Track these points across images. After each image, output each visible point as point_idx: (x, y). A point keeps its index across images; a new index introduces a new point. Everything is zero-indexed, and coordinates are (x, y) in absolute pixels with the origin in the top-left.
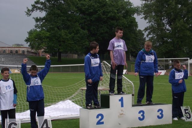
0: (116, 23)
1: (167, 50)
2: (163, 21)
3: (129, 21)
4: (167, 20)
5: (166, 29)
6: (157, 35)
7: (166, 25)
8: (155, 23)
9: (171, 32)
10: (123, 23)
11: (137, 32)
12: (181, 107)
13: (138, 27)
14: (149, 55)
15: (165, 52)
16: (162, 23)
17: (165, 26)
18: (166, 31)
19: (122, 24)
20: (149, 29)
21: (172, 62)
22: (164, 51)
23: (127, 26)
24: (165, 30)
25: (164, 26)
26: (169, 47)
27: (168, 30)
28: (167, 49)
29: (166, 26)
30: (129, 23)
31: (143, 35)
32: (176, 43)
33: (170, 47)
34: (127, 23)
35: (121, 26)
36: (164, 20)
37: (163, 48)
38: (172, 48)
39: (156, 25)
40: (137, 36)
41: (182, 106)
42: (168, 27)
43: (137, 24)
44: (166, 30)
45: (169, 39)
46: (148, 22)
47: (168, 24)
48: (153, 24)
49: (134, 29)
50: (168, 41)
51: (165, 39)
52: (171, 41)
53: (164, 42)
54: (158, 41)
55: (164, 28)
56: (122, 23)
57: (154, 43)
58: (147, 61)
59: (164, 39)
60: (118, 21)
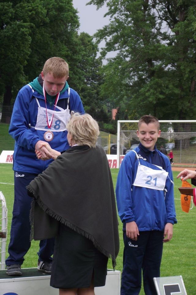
0: (12, 10)
1: (161, 96)
2: (153, 11)
3: (51, 6)
4: (162, 9)
5: (159, 33)
6: (133, 51)
7: (159, 21)
8: (127, 16)
9: (173, 44)
10: (34, 12)
11: (75, 39)
12: (155, 279)
13: (78, 26)
14: (52, 108)
15: (155, 102)
16: (149, 15)
17: (157, 26)
18: (158, 41)
19: (30, 13)
20: (111, 33)
21: (175, 130)
22: (151, 99)
23: (47, 20)
24: (155, 36)
25: (155, 25)
26: (167, 87)
27: (165, 37)
28: (162, 93)
29: (160, 24)
30: (53, 13)
31: (94, 48)
32: (187, 76)
33: (171, 86)
34: (45, 11)
35: (28, 19)
36: (154, 7)
37: (149, 90)
38: (177, 91)
39: (130, 22)
40: (75, 52)
41: (158, 275)
42: (165, 28)
43: (76, 17)
44: (159, 38)
45: (166, 65)
46: (108, 14)
47: (165, 20)
48: (123, 17)
49: (66, 31)
50: (166, 69)
51: (157, 63)
52: (174, 68)
53: (152, 74)
54: (136, 70)
55: (154, 31)
56: (31, 11)
57: (123, 74)
58: (40, 127)
59: (152, 65)
60: (18, 5)
